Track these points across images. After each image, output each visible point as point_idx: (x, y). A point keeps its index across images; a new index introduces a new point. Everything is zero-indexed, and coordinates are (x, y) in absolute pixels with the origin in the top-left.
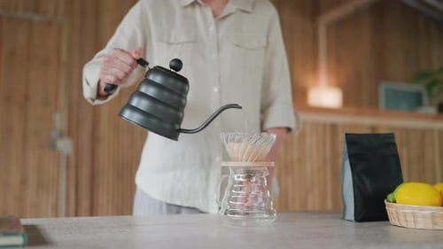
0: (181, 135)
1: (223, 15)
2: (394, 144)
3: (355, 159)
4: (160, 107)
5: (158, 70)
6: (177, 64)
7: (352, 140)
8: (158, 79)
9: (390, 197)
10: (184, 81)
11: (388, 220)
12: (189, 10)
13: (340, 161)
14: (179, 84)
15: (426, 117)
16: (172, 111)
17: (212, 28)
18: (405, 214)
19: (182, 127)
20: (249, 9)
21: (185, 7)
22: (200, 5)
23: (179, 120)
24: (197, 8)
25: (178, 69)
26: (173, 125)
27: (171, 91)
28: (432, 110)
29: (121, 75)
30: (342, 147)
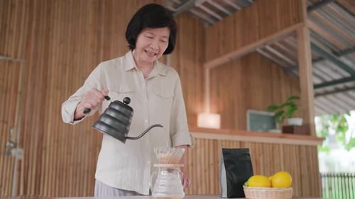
0: (127, 140)
1: (150, 77)
2: (249, 155)
3: (228, 163)
4: (117, 123)
5: (117, 103)
6: (128, 100)
7: (226, 152)
8: (117, 108)
9: (246, 183)
10: (131, 109)
11: (244, 197)
12: (130, 73)
13: (219, 164)
14: (129, 111)
15: (274, 136)
16: (123, 126)
17: (144, 84)
18: (253, 192)
19: (128, 136)
20: (164, 74)
21: (128, 71)
22: (136, 70)
23: (127, 131)
24: (134, 72)
25: (128, 103)
26: (124, 134)
27: (124, 115)
28: (278, 131)
29: (95, 104)
30: (221, 156)
